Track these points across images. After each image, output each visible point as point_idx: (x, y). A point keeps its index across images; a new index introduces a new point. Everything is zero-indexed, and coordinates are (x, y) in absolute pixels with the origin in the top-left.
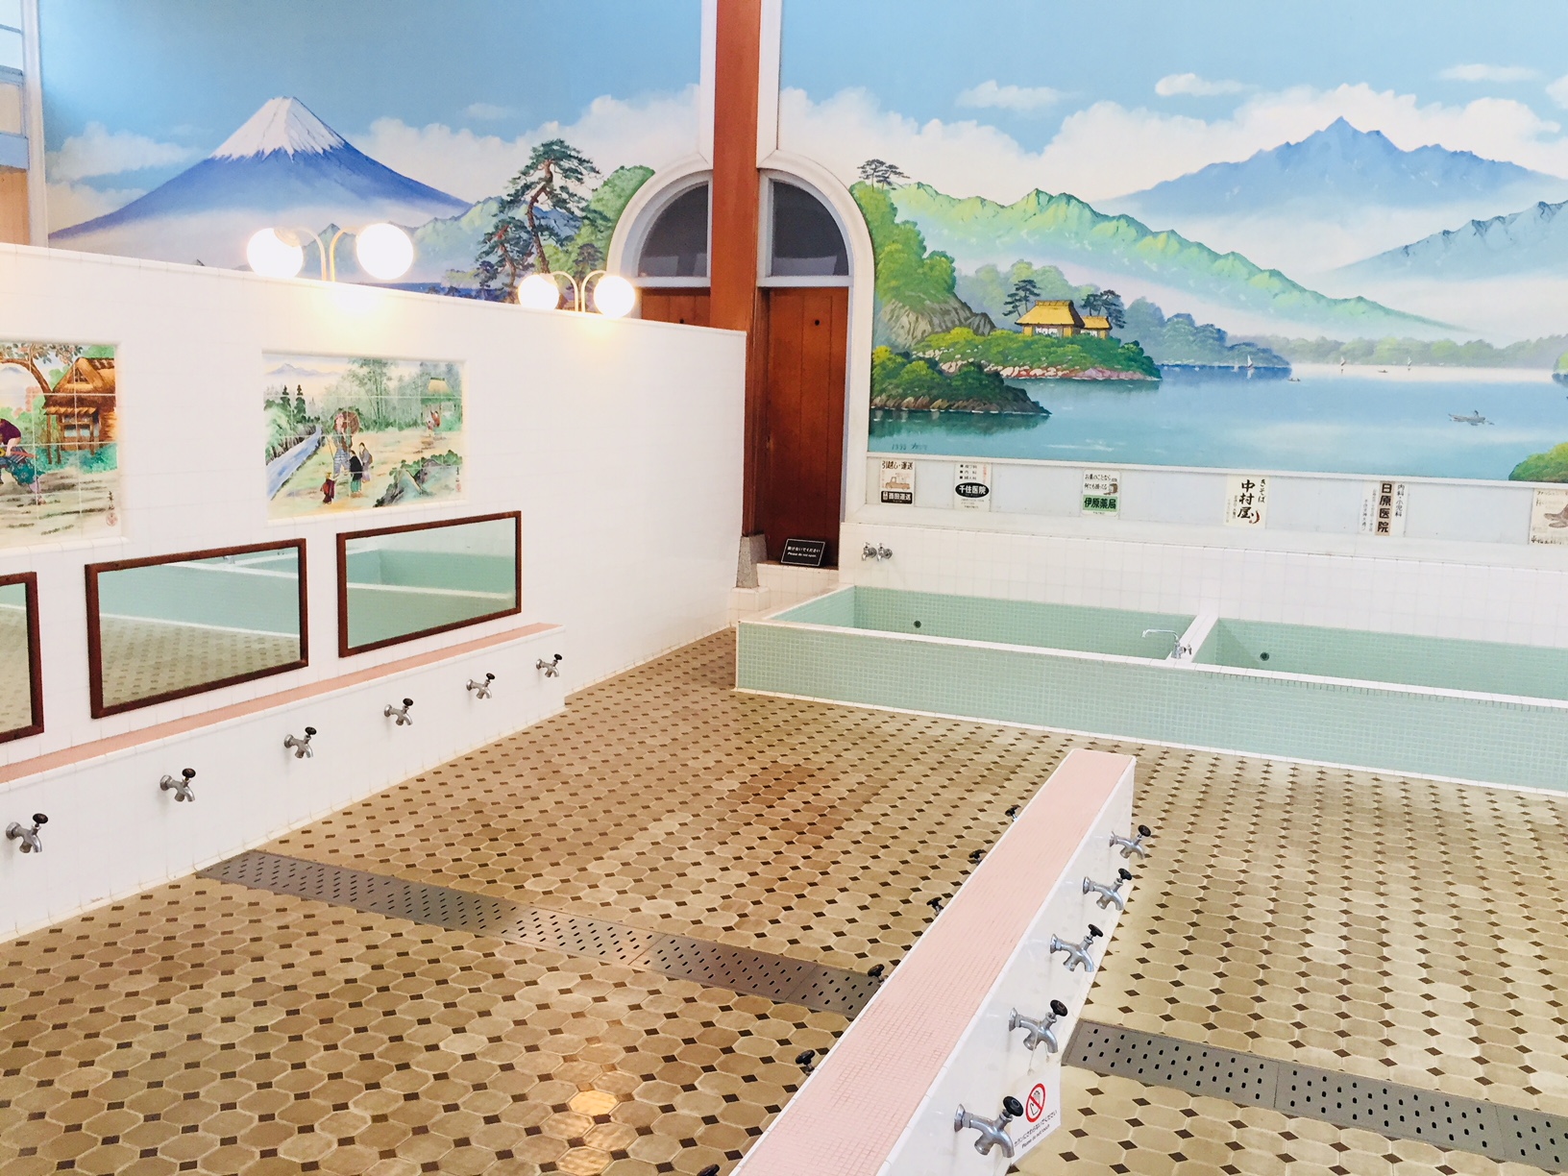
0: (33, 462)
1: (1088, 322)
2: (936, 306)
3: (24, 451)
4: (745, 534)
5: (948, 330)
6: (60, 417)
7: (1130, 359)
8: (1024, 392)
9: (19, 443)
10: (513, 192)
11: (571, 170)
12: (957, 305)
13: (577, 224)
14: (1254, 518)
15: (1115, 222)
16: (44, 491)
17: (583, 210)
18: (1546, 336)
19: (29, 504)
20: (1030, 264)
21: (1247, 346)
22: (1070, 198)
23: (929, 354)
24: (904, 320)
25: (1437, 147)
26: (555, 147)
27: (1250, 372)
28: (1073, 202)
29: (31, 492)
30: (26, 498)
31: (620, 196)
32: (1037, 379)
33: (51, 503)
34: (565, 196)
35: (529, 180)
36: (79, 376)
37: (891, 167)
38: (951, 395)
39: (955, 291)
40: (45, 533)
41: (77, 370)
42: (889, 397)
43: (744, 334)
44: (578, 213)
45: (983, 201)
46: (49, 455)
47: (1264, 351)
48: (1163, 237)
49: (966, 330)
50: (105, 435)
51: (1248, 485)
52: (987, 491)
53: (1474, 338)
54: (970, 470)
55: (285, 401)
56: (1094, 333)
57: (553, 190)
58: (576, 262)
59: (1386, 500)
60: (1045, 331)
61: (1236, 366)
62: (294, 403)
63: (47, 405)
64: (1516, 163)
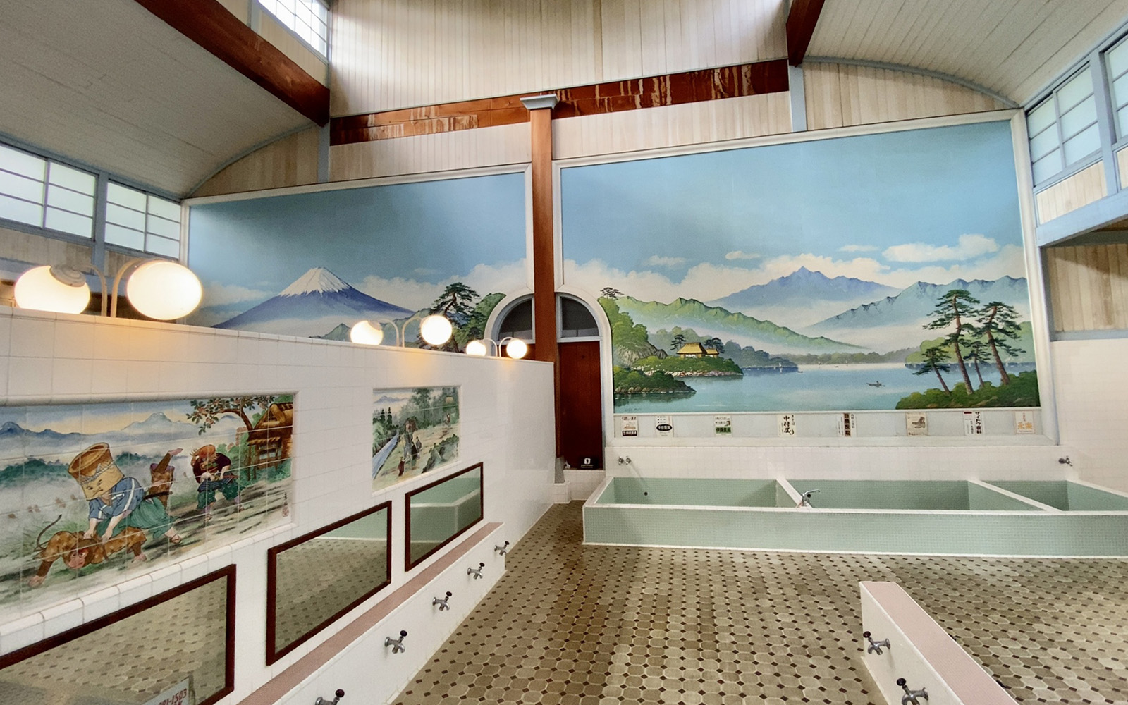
0: (238, 481)
1: (708, 352)
2: (640, 347)
3: (232, 474)
4: (558, 456)
5: (647, 357)
6: (258, 445)
7: (728, 366)
8: (683, 382)
9: (229, 469)
10: (436, 306)
11: (465, 295)
12: (650, 347)
13: (469, 319)
14: (791, 433)
15: (715, 310)
16: (243, 501)
17: (471, 312)
18: (899, 349)
19: (233, 513)
20: (680, 328)
21: (778, 359)
22: (695, 300)
23: (639, 368)
24: (626, 354)
25: (843, 277)
26: (458, 286)
27: (781, 369)
28: (696, 302)
29: (234, 504)
30: (230, 508)
31: (489, 306)
32: (688, 377)
33: (248, 508)
34: (463, 307)
35: (445, 300)
36: (271, 416)
37: (615, 290)
38: (651, 386)
39: (649, 341)
40: (242, 532)
41: (270, 412)
42: (621, 388)
43: (553, 363)
44: (469, 313)
45: (657, 303)
46: (249, 474)
47: (785, 360)
48: (736, 315)
49: (654, 357)
50: (285, 455)
51: (787, 418)
52: (671, 428)
53: (871, 352)
54: (663, 419)
55: (383, 417)
56: (712, 356)
57: (456, 304)
58: (468, 335)
59: (847, 421)
60: (690, 356)
61: (775, 367)
62: (386, 418)
63: (249, 439)
64: (876, 282)
